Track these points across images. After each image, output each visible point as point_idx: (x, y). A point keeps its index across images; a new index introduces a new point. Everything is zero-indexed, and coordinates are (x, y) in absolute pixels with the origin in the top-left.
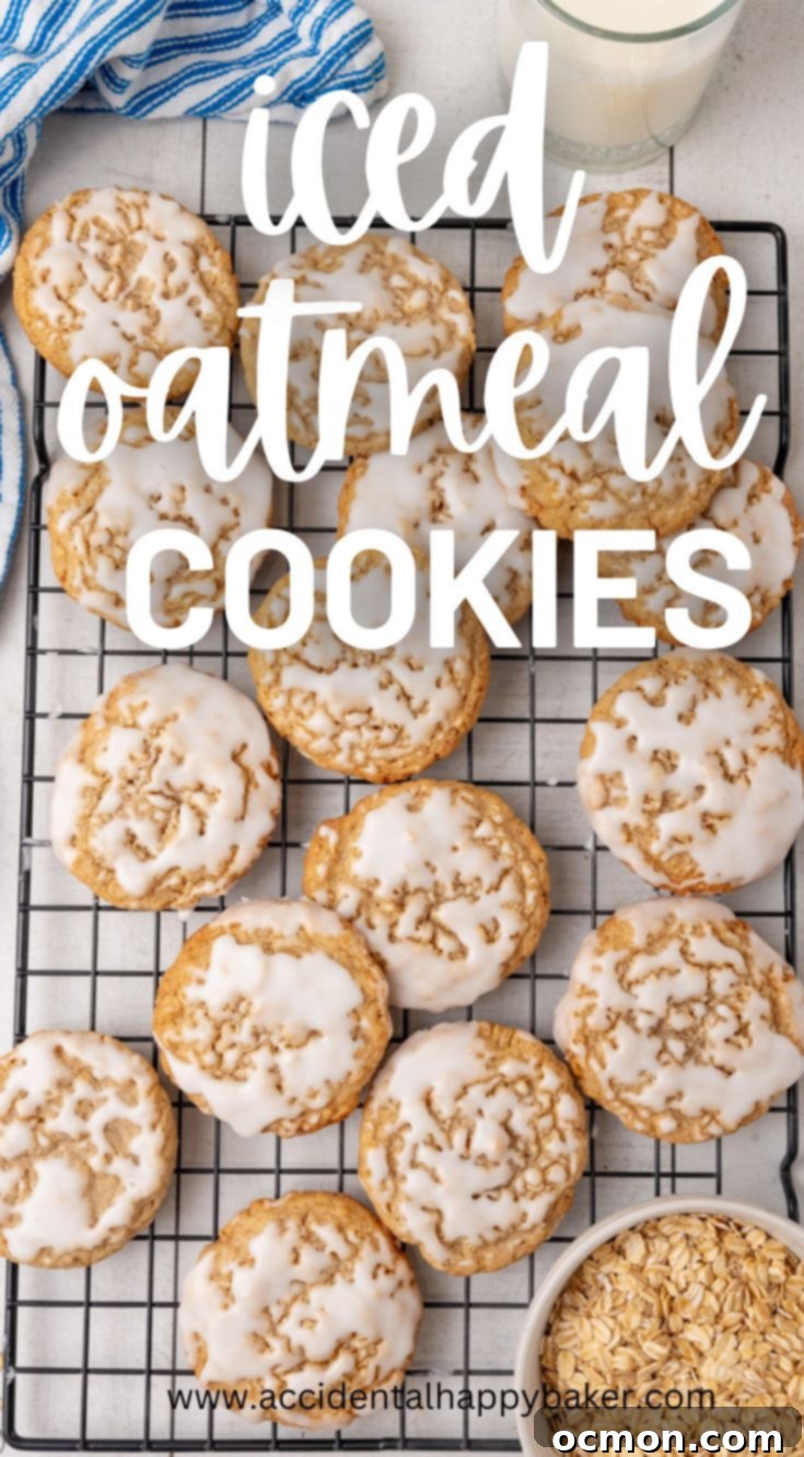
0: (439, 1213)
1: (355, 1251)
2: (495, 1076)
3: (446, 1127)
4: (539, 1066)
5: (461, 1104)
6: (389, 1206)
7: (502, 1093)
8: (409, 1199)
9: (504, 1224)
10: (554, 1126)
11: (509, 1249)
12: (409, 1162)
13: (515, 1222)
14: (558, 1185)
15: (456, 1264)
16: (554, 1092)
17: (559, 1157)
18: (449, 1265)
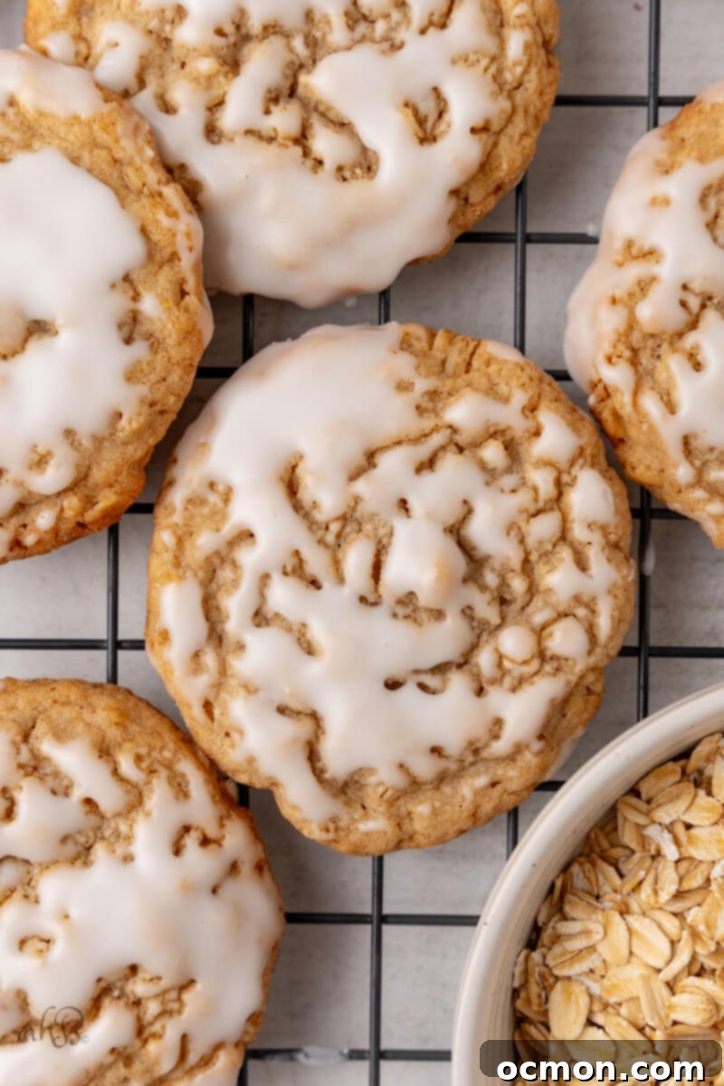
0: (315, 717)
1: (136, 800)
2: (436, 429)
3: (330, 538)
4: (531, 409)
5: (361, 486)
6: (208, 706)
7: (450, 464)
8: (250, 690)
9: (454, 742)
10: (563, 536)
11: (463, 799)
12: (251, 612)
13: (478, 740)
14: (570, 663)
15: (352, 827)
16: (564, 465)
17: (573, 604)
18: (337, 829)
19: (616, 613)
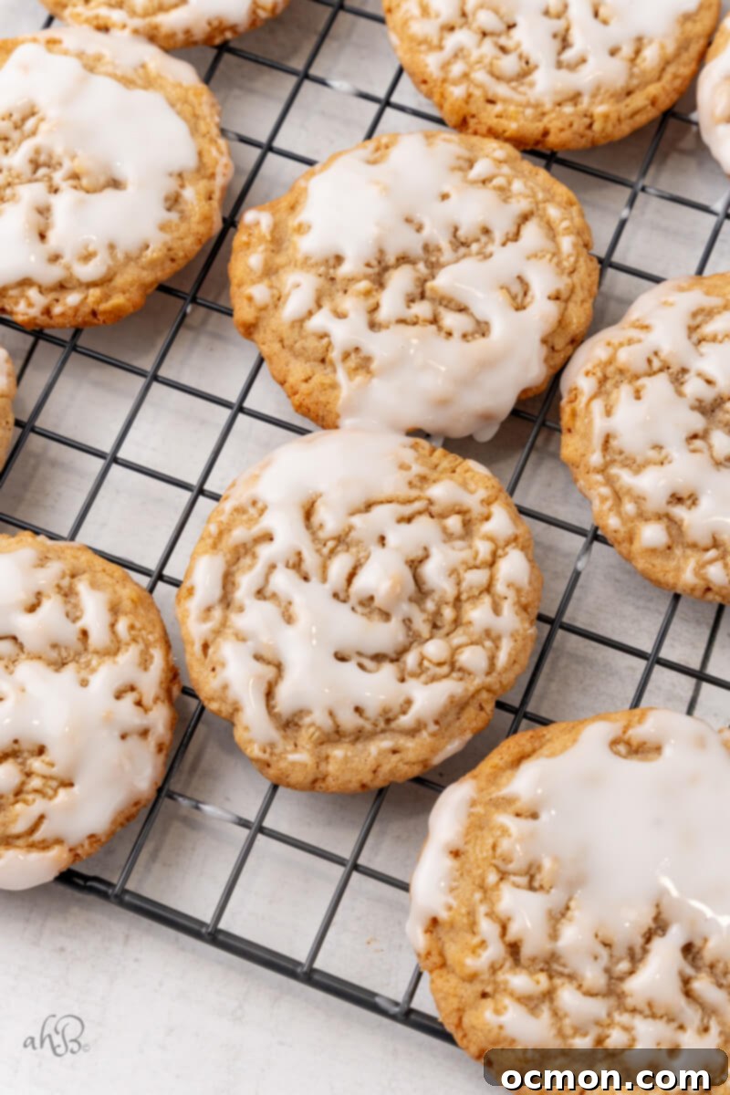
0: (279, 667)
2: (417, 499)
3: (325, 551)
4: (488, 502)
5: (357, 521)
6: (206, 647)
7: (423, 523)
8: (241, 638)
9: (373, 707)
10: (488, 589)
11: (369, 755)
12: (255, 588)
13: (390, 710)
14: (472, 677)
15: (283, 756)
16: (501, 543)
17: (484, 636)
18: (272, 754)
19: (513, 653)
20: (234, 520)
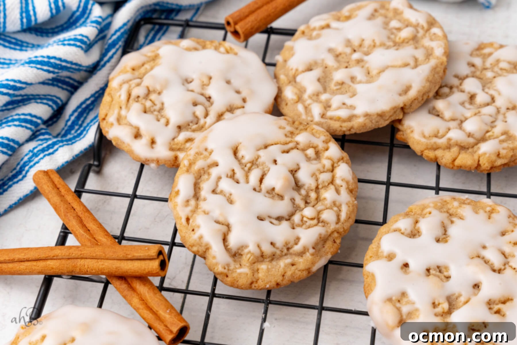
0: (228, 226)
2: (291, 142)
3: (246, 169)
4: (326, 142)
5: (262, 153)
6: (188, 220)
7: (295, 153)
8: (206, 213)
9: (280, 241)
10: (332, 182)
11: (280, 266)
12: (212, 189)
13: (289, 243)
14: (329, 225)
15: (234, 270)
16: (336, 160)
17: (333, 205)
18: (228, 270)
19: (348, 212)
20: (196, 159)
